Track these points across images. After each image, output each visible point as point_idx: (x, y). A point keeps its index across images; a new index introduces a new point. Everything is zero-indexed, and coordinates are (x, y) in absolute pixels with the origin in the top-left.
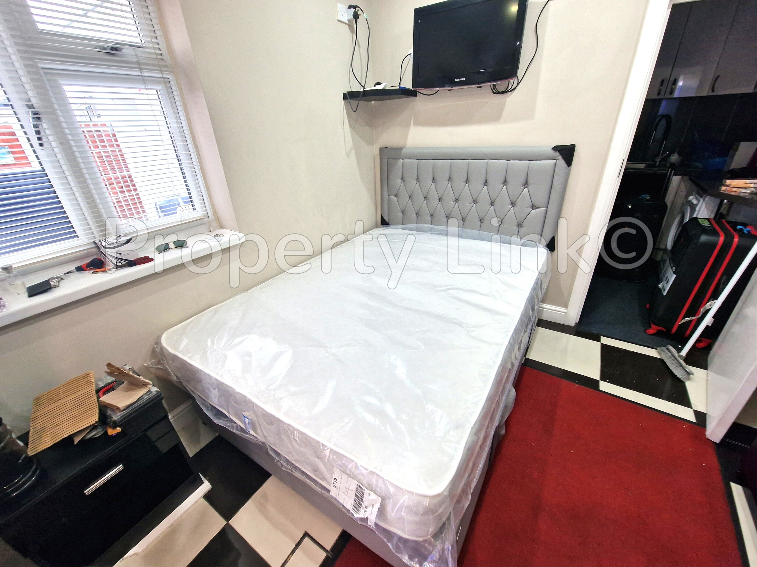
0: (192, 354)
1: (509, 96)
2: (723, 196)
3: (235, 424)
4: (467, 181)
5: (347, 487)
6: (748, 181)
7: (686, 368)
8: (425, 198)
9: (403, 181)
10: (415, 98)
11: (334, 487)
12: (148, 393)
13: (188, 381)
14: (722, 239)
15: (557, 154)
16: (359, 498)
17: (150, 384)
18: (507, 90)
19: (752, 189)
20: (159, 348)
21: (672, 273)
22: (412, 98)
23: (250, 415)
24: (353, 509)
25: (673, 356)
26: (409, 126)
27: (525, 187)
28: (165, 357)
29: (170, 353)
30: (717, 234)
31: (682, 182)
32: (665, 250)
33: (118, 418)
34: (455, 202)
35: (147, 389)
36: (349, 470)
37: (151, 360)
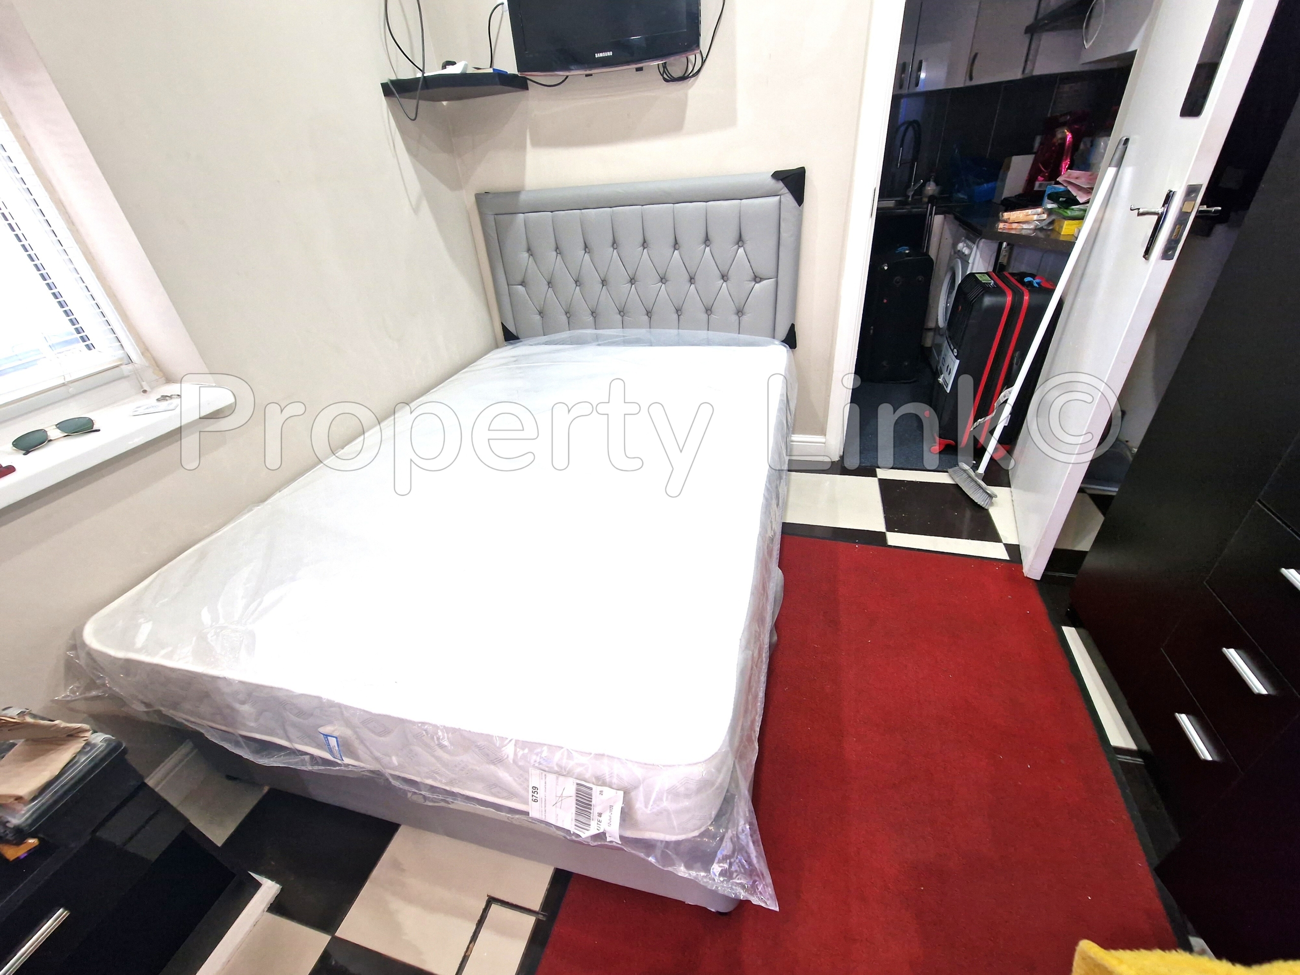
0: (170, 649)
1: (692, 85)
2: (1000, 238)
3: (307, 758)
4: (645, 244)
5: (559, 794)
6: (1030, 211)
7: (987, 489)
8: (576, 282)
9: (532, 255)
10: (525, 93)
11: (536, 801)
12: (87, 750)
13: (175, 706)
14: (1009, 299)
15: (780, 185)
16: (584, 804)
17: (87, 731)
18: (686, 75)
19: (1036, 222)
20: (82, 655)
21: (954, 358)
22: (520, 94)
23: (336, 730)
24: (576, 825)
25: (970, 477)
26: (523, 147)
27: (739, 246)
28: (102, 670)
29: (115, 660)
30: (1001, 293)
31: (946, 223)
32: (937, 329)
33: (23, 819)
34: (629, 285)
35: (81, 743)
36: (557, 765)
37: (66, 686)
